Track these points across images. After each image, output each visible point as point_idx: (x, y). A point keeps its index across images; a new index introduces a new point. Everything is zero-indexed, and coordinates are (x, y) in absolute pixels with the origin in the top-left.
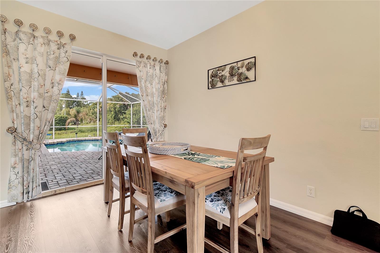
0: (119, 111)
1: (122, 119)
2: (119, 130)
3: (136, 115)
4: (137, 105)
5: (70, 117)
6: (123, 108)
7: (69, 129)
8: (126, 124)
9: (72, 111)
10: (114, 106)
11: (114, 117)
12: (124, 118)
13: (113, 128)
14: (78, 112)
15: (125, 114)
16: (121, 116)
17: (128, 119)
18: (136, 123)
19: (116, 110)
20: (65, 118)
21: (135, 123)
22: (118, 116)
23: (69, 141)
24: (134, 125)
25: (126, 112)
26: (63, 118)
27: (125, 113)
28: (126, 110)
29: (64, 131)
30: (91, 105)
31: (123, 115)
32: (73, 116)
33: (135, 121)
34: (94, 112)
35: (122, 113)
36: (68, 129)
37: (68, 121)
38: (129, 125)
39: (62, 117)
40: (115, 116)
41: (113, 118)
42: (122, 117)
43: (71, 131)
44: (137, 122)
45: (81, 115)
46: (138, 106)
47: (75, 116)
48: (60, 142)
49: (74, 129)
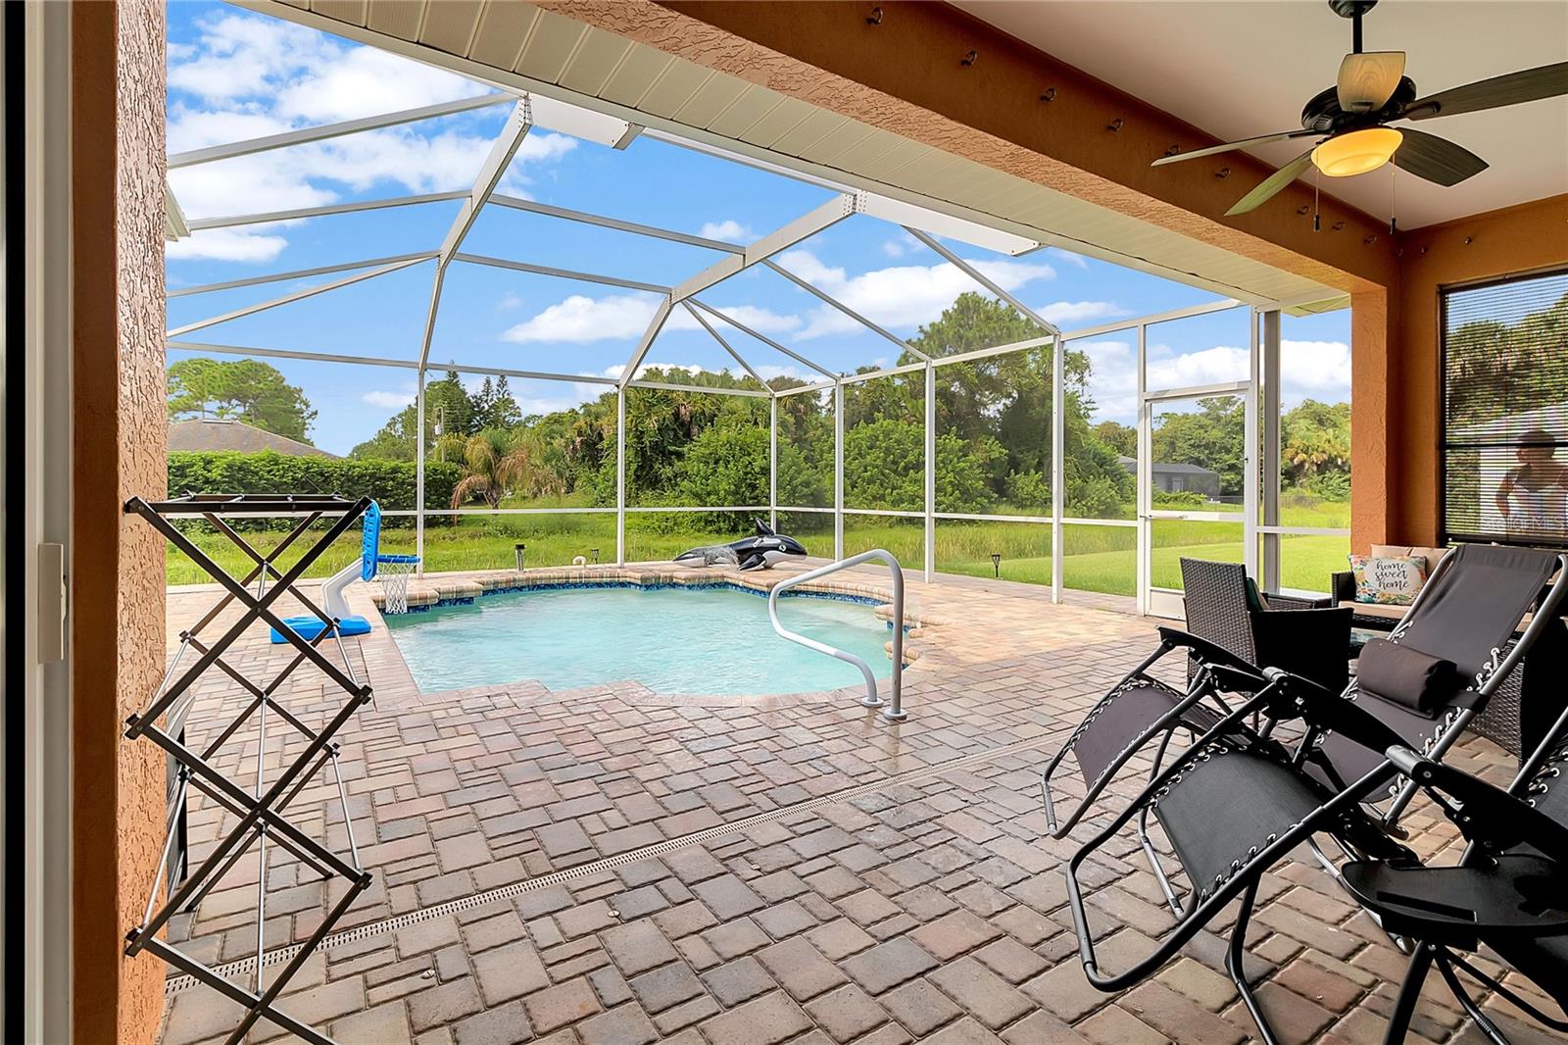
0: (655, 447)
1: (670, 480)
2: (660, 528)
3: (729, 461)
4: (729, 419)
5: (467, 472)
6: (672, 434)
7: (461, 521)
8: (686, 501)
9: (474, 444)
10: (636, 426)
11: (635, 471)
12: (676, 477)
13: (637, 521)
14: (498, 451)
15: (679, 461)
16: (664, 467)
17: (694, 482)
18: (730, 498)
19: (643, 443)
20: (450, 474)
21: (725, 498)
22: (651, 467)
23: (492, 587)
24: (723, 506)
25: (685, 449)
26: (442, 473)
27: (680, 456)
28: (683, 444)
29: (445, 528)
30: (532, 425)
31: (670, 465)
32: (479, 465)
33: (725, 490)
34: (552, 451)
35: (667, 456)
36: (458, 522)
37: (461, 487)
38: (699, 505)
39: (436, 470)
40: (641, 468)
41: (634, 477)
42: (668, 471)
43: (471, 529)
44: (735, 493)
45: (508, 462)
46: (734, 424)
47: (488, 468)
48: (453, 592)
49: (481, 521)
